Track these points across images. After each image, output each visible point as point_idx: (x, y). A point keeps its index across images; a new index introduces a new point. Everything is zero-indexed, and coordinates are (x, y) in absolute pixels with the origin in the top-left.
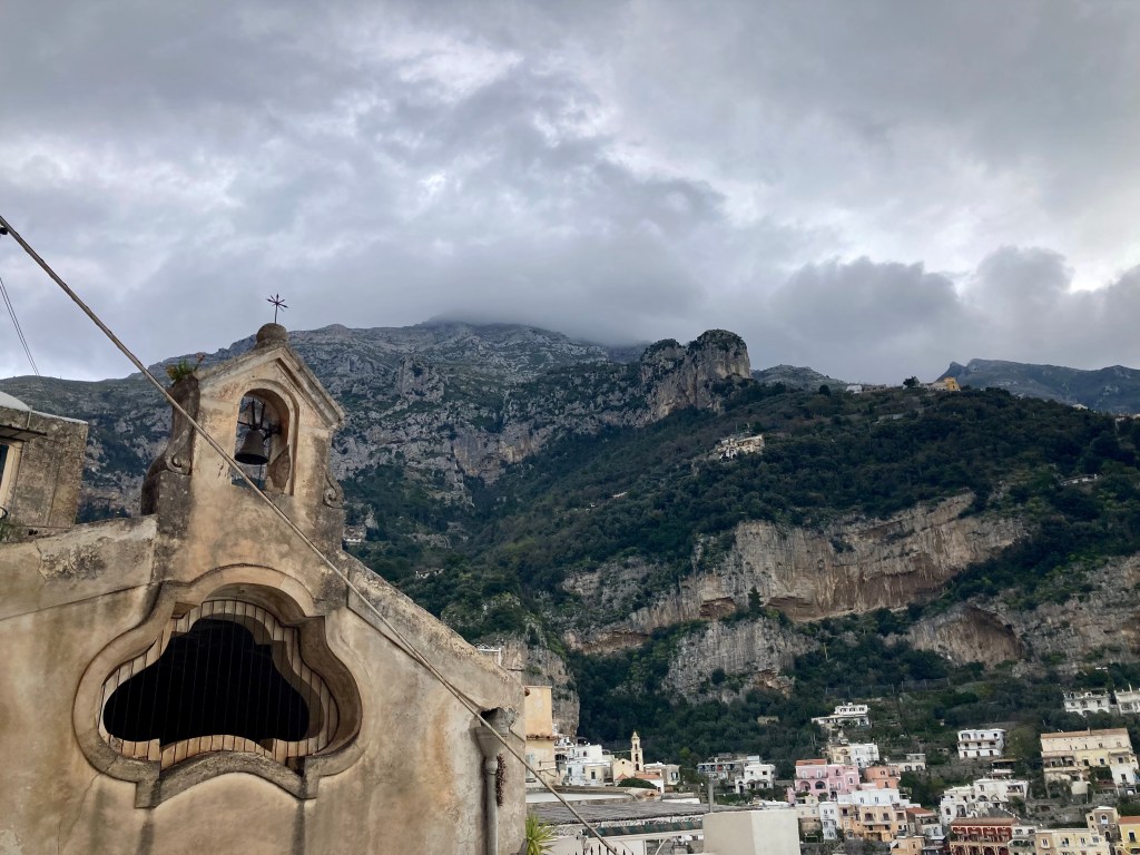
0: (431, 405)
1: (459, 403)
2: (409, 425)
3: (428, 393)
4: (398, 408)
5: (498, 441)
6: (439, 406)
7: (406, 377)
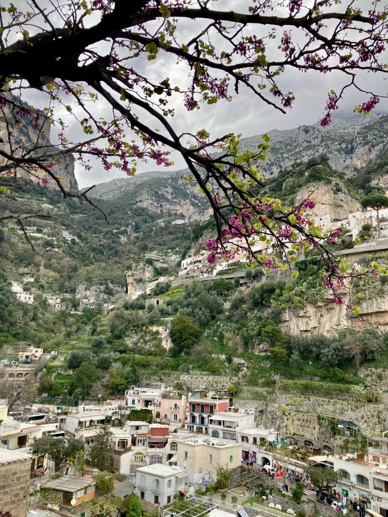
0: (314, 146)
1: (329, 142)
2: (303, 156)
3: (313, 141)
4: (297, 150)
5: (352, 158)
6: (318, 145)
7: (301, 135)
